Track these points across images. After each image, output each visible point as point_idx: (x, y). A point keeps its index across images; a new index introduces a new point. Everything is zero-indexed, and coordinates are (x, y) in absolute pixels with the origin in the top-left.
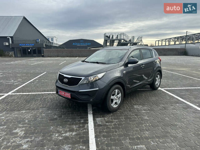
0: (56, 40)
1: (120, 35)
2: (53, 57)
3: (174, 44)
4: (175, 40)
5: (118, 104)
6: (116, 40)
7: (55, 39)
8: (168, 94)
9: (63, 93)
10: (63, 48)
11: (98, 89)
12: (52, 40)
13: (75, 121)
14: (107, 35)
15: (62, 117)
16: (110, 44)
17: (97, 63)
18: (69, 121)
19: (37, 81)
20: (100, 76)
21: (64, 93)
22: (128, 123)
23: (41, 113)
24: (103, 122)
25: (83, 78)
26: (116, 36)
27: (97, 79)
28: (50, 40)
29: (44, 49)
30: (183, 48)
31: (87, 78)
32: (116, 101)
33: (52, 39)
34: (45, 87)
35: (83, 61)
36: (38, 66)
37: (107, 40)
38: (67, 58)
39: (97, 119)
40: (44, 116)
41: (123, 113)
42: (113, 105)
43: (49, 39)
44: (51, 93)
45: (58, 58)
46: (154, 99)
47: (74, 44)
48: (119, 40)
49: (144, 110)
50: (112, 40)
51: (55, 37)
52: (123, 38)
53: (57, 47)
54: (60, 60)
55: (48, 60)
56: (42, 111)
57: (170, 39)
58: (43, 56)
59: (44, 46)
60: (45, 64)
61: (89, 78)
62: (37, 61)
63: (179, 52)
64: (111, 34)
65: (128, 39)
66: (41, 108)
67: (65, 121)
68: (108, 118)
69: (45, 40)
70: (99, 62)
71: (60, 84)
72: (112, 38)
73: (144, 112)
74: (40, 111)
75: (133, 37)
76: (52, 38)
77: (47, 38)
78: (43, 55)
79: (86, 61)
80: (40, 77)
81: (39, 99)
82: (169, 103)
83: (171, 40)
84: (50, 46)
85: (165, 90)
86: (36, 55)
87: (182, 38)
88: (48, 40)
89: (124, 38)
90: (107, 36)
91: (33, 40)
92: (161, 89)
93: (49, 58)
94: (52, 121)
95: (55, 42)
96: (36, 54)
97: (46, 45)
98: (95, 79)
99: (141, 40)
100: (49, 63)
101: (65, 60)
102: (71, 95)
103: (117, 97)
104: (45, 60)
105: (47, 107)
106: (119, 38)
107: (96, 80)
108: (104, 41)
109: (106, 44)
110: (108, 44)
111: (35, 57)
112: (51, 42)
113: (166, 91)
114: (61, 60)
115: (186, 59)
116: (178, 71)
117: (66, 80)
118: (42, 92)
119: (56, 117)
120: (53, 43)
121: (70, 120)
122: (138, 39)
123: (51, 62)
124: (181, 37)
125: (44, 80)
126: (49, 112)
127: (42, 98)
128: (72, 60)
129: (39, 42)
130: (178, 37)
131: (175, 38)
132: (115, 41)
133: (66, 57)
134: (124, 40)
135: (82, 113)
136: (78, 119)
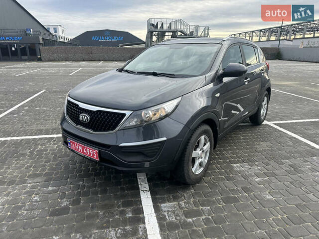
0: (63, 32)
1: (176, 22)
2: (59, 61)
3: (258, 41)
4: (260, 34)
5: (204, 165)
6: (168, 32)
7: (60, 29)
8: (286, 133)
9: (79, 147)
10: (76, 45)
11: (165, 139)
12: (55, 32)
13: (112, 215)
14: (153, 23)
15: (80, 202)
16: (158, 39)
17: (155, 74)
18: (97, 216)
19: (26, 108)
20: (169, 107)
21: (83, 148)
22: (236, 215)
23: (30, 194)
24: (178, 215)
25: (128, 113)
26: (168, 25)
27: (163, 114)
28: (52, 31)
29: (41, 47)
30: (275, 47)
31: (139, 112)
32: (200, 160)
33: (55, 29)
34: (42, 124)
35: (121, 70)
36: (31, 77)
37: (152, 32)
38: (84, 62)
39: (163, 205)
40: (36, 201)
41: (216, 186)
42: (196, 171)
43: (49, 28)
44: (53, 138)
45: (66, 63)
46: (264, 146)
47: (93, 38)
48: (173, 32)
49: (257, 175)
50: (161, 32)
51: (60, 26)
52: (179, 28)
53: (64, 43)
54: (71, 67)
55: (49, 67)
56: (33, 187)
57: (253, 32)
58: (40, 60)
59: (41, 42)
60: (44, 73)
61: (143, 114)
62: (28, 68)
63: (269, 53)
64: (160, 20)
65: (188, 30)
66: (30, 176)
67: (89, 217)
68: (188, 203)
69: (42, 31)
70: (157, 72)
71: (71, 127)
72: (160, 28)
73: (258, 179)
74: (27, 187)
75: (197, 28)
76: (55, 27)
77: (46, 27)
78: (40, 57)
79: (126, 71)
80: (32, 101)
81: (28, 152)
82: (297, 155)
83: (254, 34)
84: (51, 41)
85: (275, 124)
86: (26, 57)
87: (271, 31)
88: (47, 30)
89: (182, 28)
90: (153, 25)
91: (20, 31)
92: (269, 123)
93: (51, 63)
94: (55, 218)
95: (60, 34)
96: (26, 55)
97: (43, 39)
98: (158, 116)
99: (207, 33)
100: (51, 73)
101: (80, 67)
102: (100, 153)
103: (203, 151)
104: (42, 67)
105: (45, 175)
106: (173, 28)
107: (161, 119)
108: (148, 32)
109: (152, 38)
110: (154, 38)
111: (25, 60)
112: (54, 34)
113: (278, 128)
114: (73, 67)
115: (283, 66)
116: (280, 87)
117: (84, 117)
118: (36, 134)
119: (65, 203)
120: (56, 36)
121: (101, 213)
122: (204, 30)
123: (55, 70)
124: (269, 29)
125: (40, 107)
126: (50, 188)
127: (34, 150)
128: (91, 67)
129: (30, 34)
130: (264, 30)
131: (261, 31)
132: (167, 34)
133: (80, 61)
134: (181, 32)
135: (127, 190)
136: (119, 207)
